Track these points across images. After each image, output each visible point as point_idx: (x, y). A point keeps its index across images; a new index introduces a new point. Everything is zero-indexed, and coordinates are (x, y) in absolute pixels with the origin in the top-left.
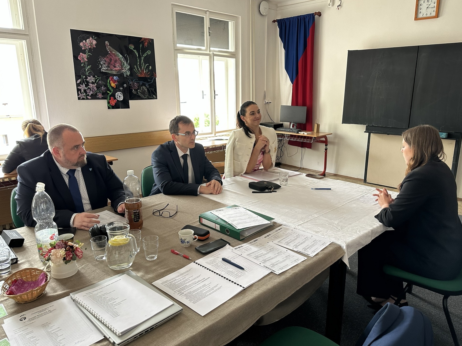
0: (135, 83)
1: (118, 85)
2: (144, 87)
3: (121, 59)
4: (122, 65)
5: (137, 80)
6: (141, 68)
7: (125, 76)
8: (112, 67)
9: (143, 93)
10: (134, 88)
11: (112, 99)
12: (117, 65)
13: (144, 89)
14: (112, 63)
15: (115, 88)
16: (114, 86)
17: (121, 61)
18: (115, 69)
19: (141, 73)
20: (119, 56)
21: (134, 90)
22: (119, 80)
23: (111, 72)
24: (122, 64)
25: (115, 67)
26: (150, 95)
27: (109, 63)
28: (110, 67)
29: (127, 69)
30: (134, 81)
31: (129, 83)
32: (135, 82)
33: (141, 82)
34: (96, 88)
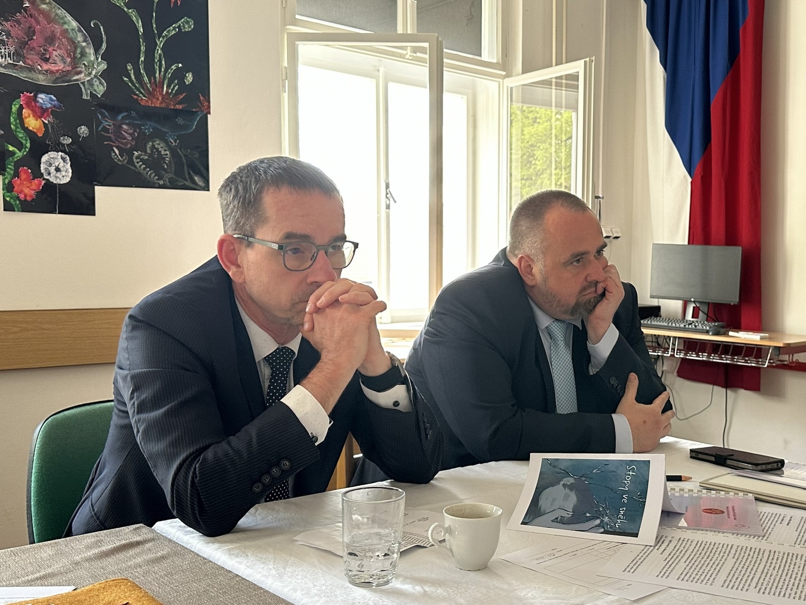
0: (125, 127)
1: (52, 127)
2: (160, 145)
3: (71, 35)
4: (76, 58)
5: (134, 114)
6: (151, 73)
7: (85, 97)
8: (32, 57)
9: (155, 163)
10: (117, 144)
11: (23, 176)
12: (55, 53)
13: (157, 149)
14: (35, 45)
15: (40, 135)
16: (39, 129)
17: (72, 42)
18: (46, 67)
19: (151, 95)
20: (65, 23)
21: (117, 152)
22: (60, 108)
23: (30, 75)
24: (75, 53)
25: (46, 60)
26: (179, 173)
27: (23, 45)
28: (24, 57)
29: (94, 73)
30: (120, 117)
31: (99, 123)
32: (126, 124)
33: (149, 123)
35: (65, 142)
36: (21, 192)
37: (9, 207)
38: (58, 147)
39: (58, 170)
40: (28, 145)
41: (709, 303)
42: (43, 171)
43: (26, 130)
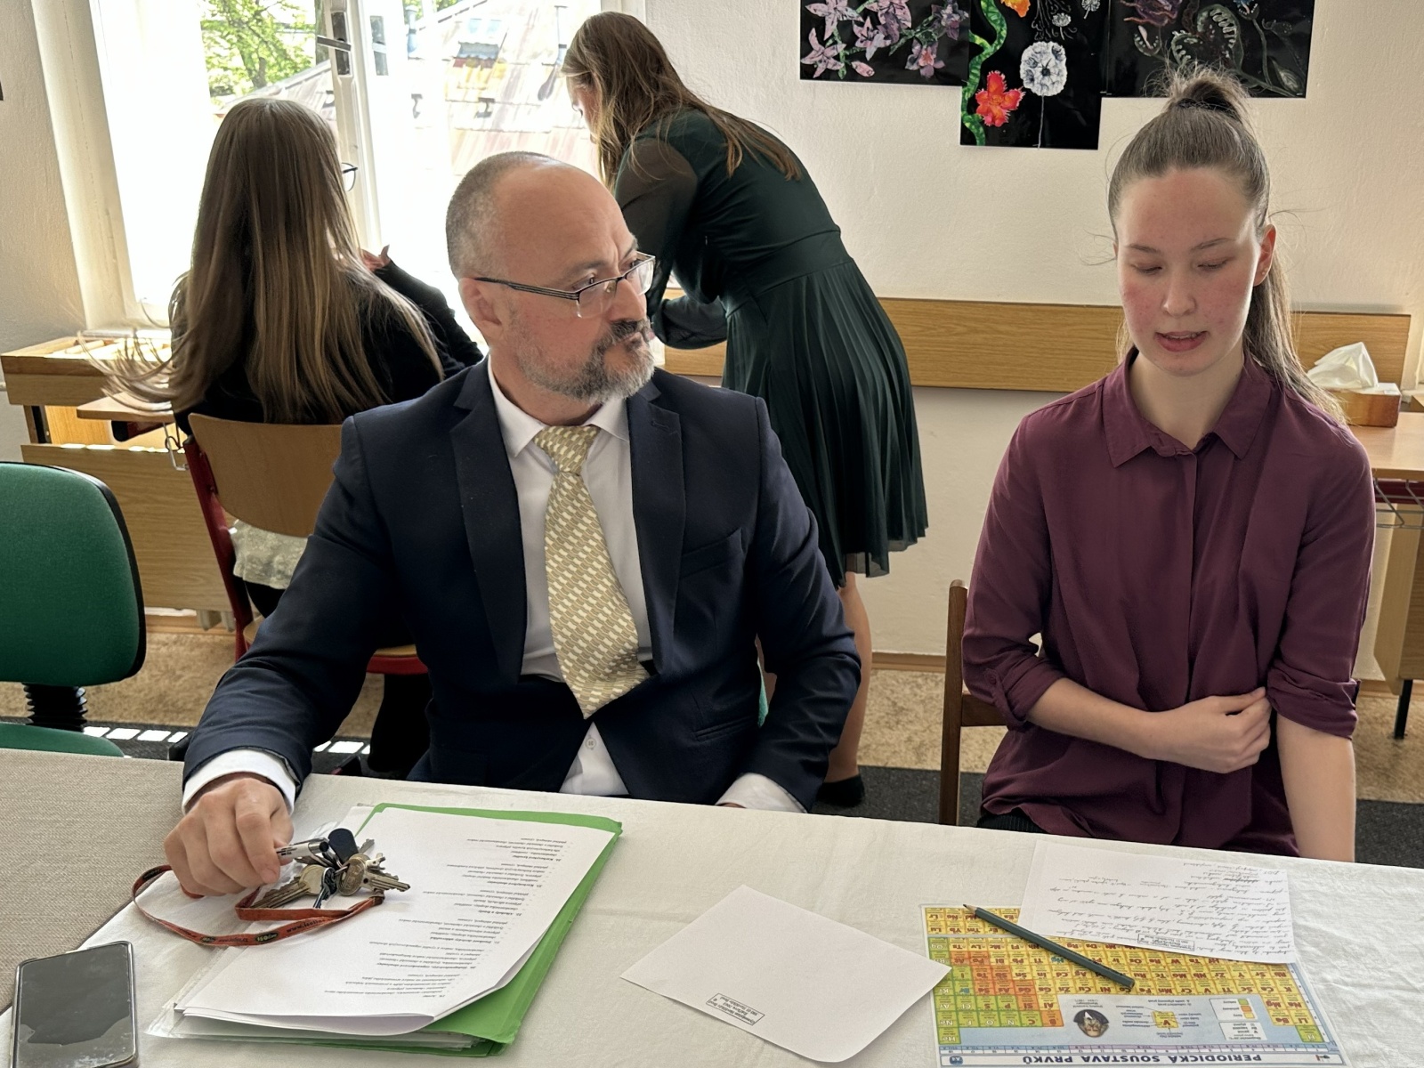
1: (1043, 0)
2: (1222, 16)
9: (1209, 49)
10: (1147, 20)
11: (993, 86)
13: (1216, 24)
15: (1022, 14)
21: (1144, 34)
26: (1253, 67)
34: (909, 17)
35: (1058, 24)
36: (988, 111)
37: (967, 138)
38: (1050, 33)
39: (1046, 72)
40: (1004, 33)
42: (1023, 75)
43: (1003, 8)
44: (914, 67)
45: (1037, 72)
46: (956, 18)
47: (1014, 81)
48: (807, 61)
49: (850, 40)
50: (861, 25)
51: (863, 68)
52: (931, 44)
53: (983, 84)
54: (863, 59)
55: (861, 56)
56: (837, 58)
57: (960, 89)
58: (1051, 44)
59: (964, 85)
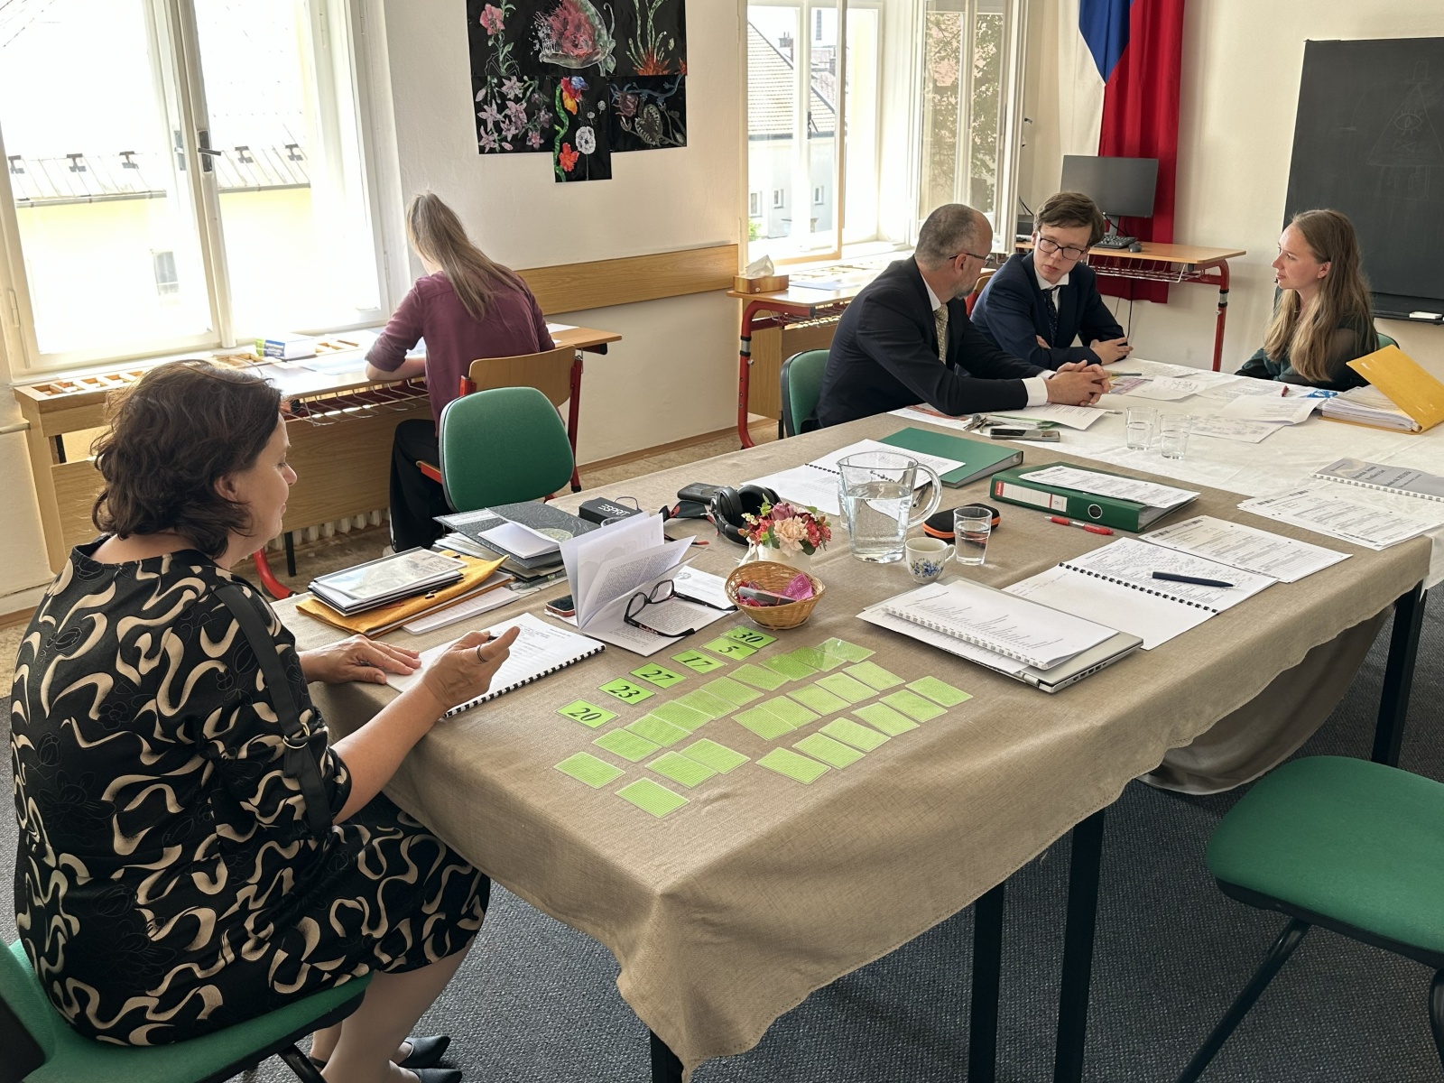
1: (582, 105)
3: (591, 20)
4: (594, 41)
6: (645, 45)
7: (601, 75)
8: (568, 45)
10: (624, 113)
11: (565, 150)
12: (582, 39)
14: (569, 34)
15: (575, 113)
16: (573, 109)
17: (592, 27)
18: (576, 52)
20: (587, 10)
21: (624, 120)
22: (586, 88)
23: (567, 62)
24: (594, 36)
25: (576, 46)
27: (561, 35)
28: (562, 46)
29: (607, 51)
30: (625, 89)
31: (611, 96)
32: (630, 94)
34: (525, 117)
35: (590, 117)
36: (565, 164)
37: (558, 179)
38: (587, 123)
39: (587, 142)
40: (567, 123)
41: (1120, 217)
42: (577, 144)
43: (565, 110)
44: (530, 144)
45: (583, 142)
46: (547, 116)
47: (574, 148)
48: (482, 144)
49: (499, 130)
50: (504, 122)
51: (507, 146)
52: (537, 131)
53: (561, 150)
54: (507, 141)
55: (505, 139)
56: (494, 141)
57: (552, 153)
58: (588, 127)
59: (554, 151)
